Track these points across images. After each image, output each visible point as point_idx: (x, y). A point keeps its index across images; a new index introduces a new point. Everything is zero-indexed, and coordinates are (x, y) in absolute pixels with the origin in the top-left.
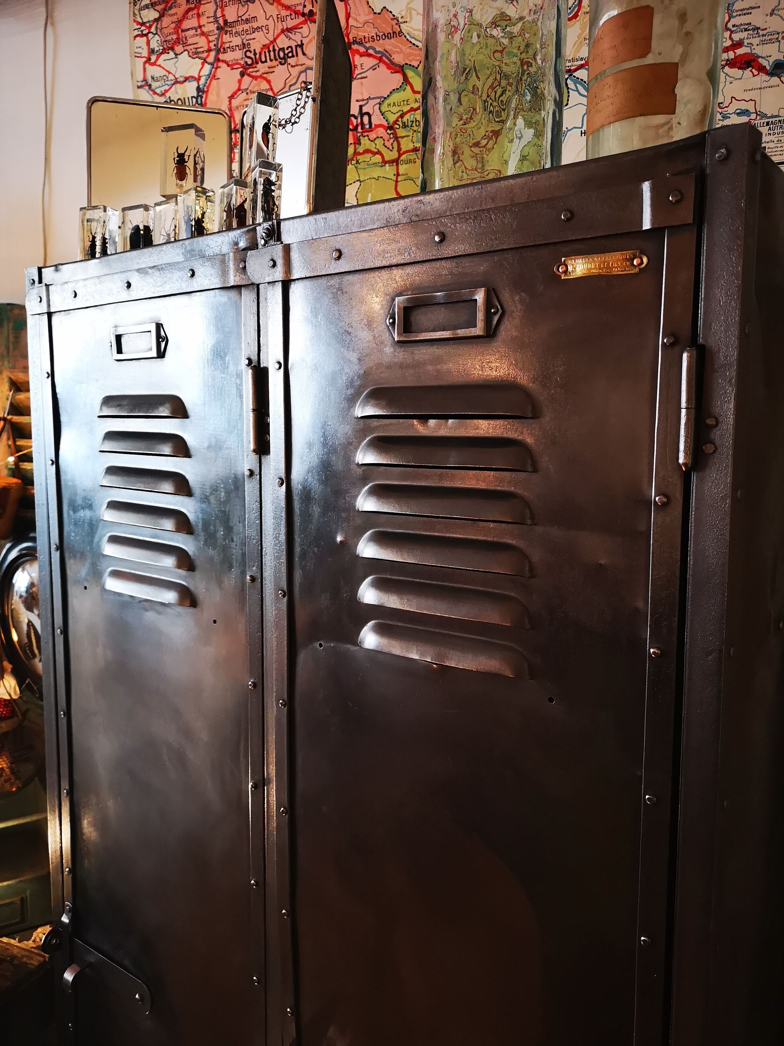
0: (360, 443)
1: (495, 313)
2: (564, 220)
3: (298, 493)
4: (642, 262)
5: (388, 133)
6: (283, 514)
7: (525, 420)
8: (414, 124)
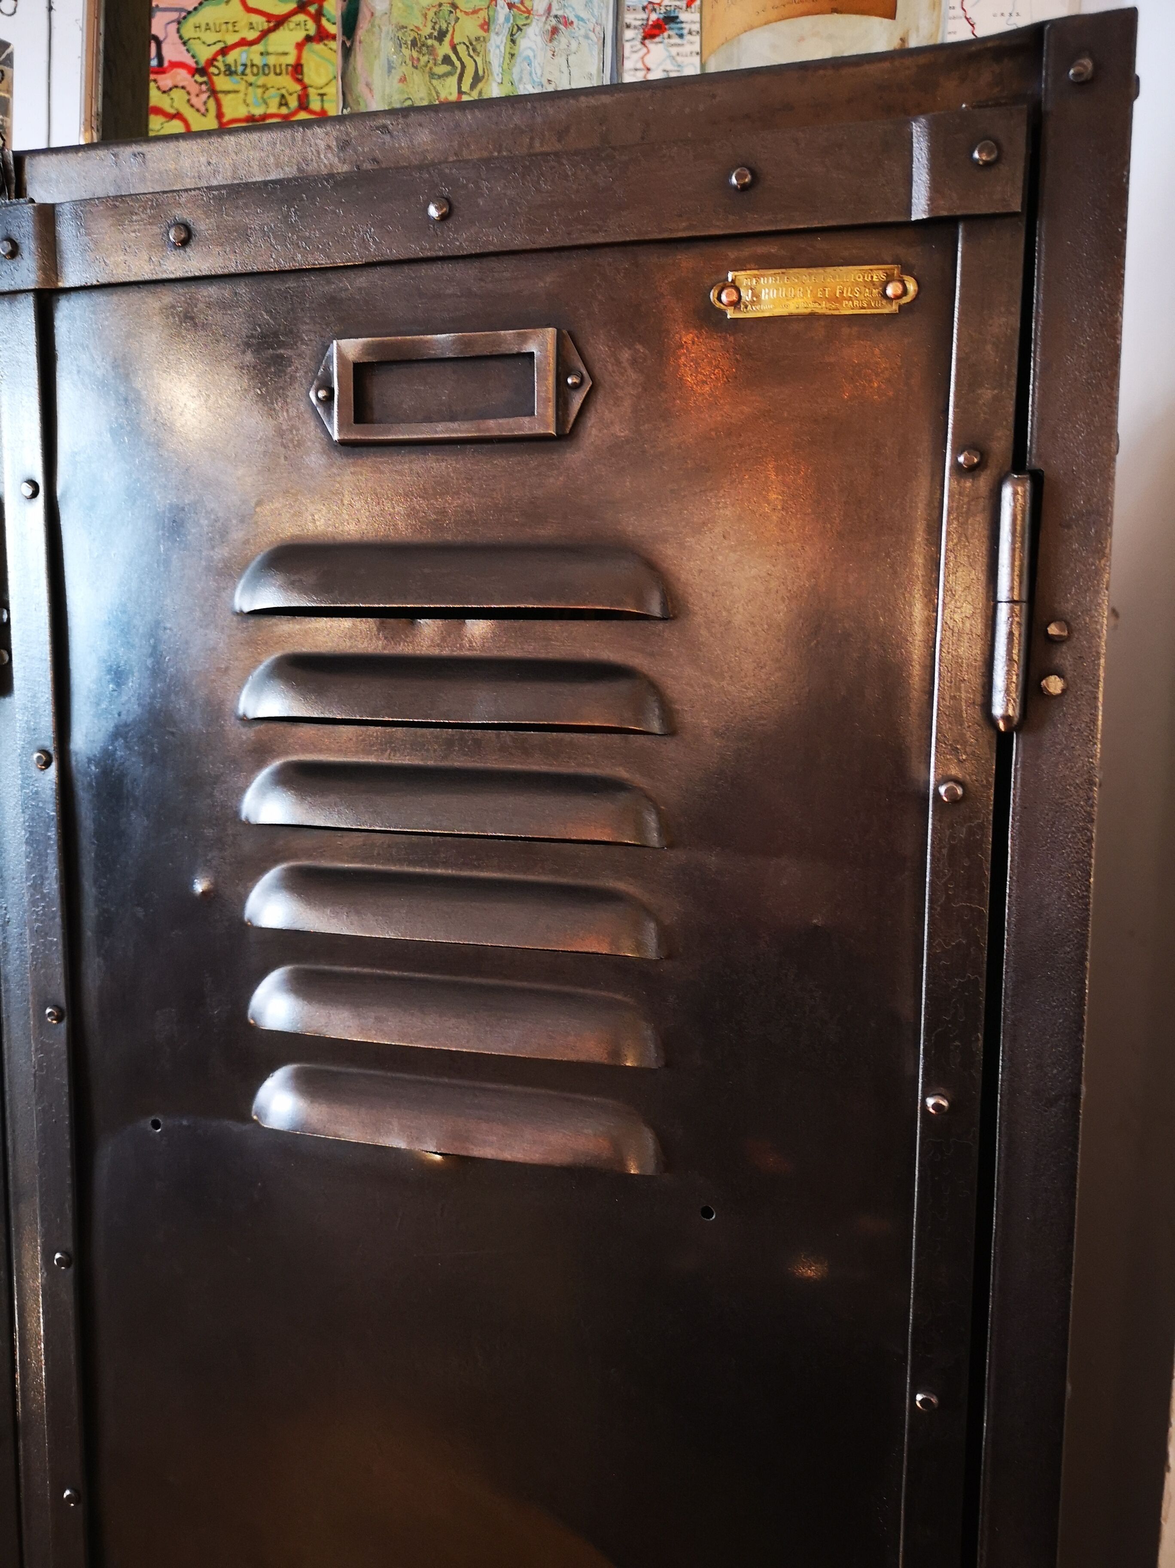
0: (248, 671)
1: (576, 387)
2: (735, 187)
3: (90, 784)
4: (905, 292)
5: (196, 82)
6: (53, 834)
7: (646, 622)
8: (248, 71)
